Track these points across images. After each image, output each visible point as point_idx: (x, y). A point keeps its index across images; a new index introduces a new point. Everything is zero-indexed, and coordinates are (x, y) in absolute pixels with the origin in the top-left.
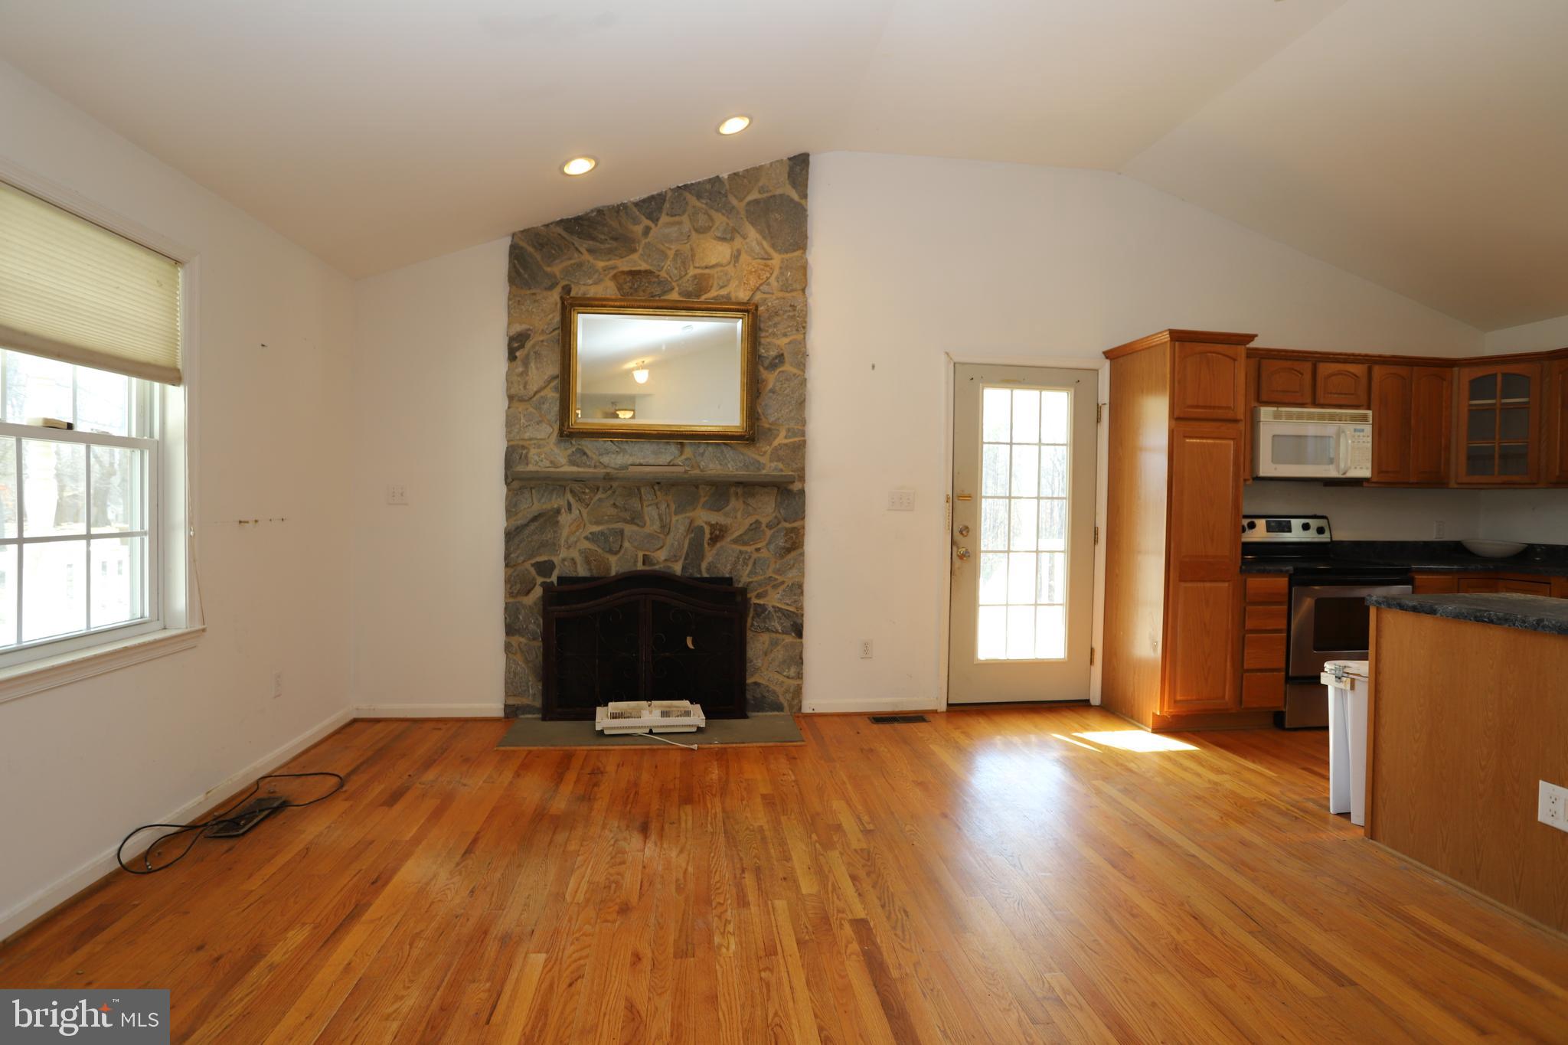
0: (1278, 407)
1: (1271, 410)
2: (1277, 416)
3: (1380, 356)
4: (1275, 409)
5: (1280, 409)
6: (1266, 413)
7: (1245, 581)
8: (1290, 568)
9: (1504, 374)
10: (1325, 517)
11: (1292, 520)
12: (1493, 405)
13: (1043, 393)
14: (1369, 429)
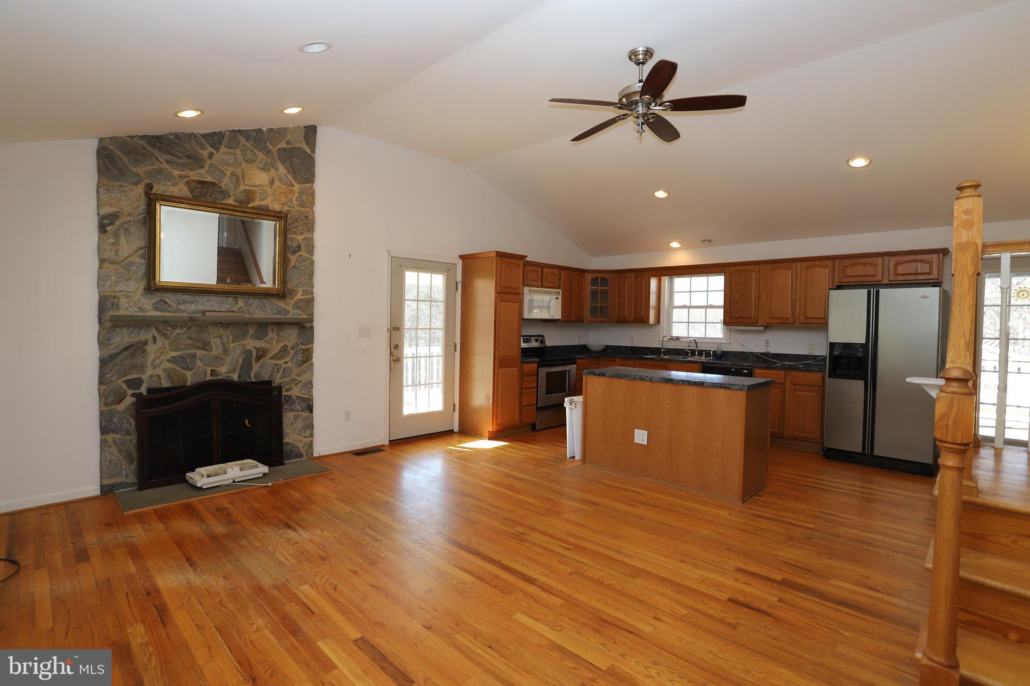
0: (529, 287)
2: (530, 291)
3: (564, 266)
6: (526, 290)
7: (523, 366)
8: (538, 360)
9: (601, 277)
10: (543, 336)
11: (532, 337)
12: (598, 289)
13: (433, 275)
14: (560, 298)
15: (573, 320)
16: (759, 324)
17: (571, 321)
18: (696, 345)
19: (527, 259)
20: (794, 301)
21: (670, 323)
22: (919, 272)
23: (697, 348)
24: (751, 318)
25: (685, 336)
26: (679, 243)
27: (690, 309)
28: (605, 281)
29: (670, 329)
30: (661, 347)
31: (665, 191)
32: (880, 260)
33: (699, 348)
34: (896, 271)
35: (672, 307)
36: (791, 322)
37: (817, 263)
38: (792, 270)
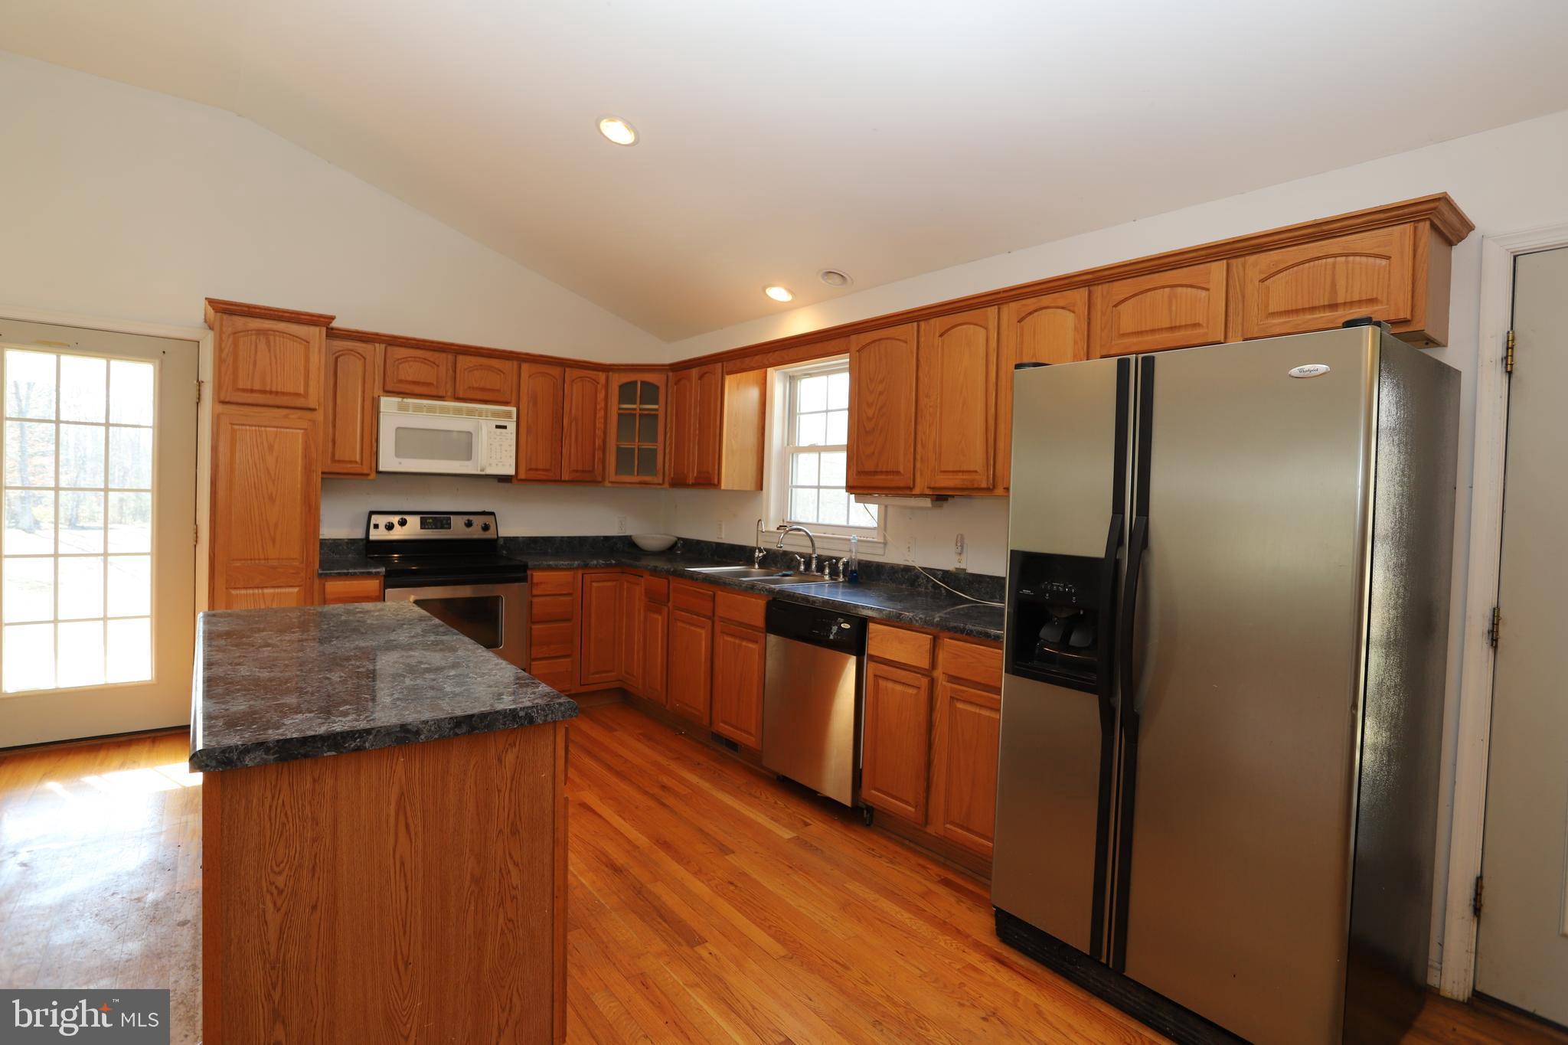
0: (403, 398)
1: (396, 400)
2: (402, 408)
3: (527, 354)
4: (400, 400)
5: (405, 400)
6: (388, 405)
7: (324, 585)
8: (382, 570)
9: (642, 382)
10: (492, 514)
11: (452, 517)
12: (634, 409)
13: (114, 363)
14: (512, 427)
15: (566, 477)
16: (917, 491)
17: (558, 481)
18: (813, 545)
19: (335, 324)
20: (991, 422)
21: (786, 487)
22: (1340, 300)
23: (814, 550)
24: (898, 473)
25: (810, 521)
26: (790, 291)
27: (822, 454)
28: (650, 393)
29: (785, 502)
30: (755, 545)
31: (630, 125)
32: (1218, 269)
33: (819, 552)
34: (1267, 306)
35: (792, 450)
36: (984, 485)
37: (1046, 300)
38: (986, 328)
